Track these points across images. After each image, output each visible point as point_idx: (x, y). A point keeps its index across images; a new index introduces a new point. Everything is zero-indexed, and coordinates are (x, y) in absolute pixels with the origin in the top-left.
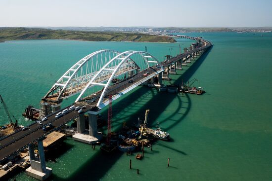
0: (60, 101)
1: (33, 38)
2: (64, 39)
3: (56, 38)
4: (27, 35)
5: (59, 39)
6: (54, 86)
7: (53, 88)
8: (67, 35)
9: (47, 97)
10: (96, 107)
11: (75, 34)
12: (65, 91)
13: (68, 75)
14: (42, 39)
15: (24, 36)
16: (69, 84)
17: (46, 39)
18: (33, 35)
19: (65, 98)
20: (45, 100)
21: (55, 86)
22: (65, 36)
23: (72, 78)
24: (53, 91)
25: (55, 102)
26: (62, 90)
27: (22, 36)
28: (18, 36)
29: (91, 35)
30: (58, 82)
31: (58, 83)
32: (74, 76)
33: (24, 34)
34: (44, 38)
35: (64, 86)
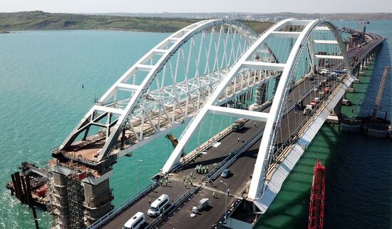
0: (109, 162)
1: (56, 28)
2: (107, 28)
3: (92, 28)
4: (46, 21)
5: (97, 29)
6: (91, 112)
7: (87, 121)
8: (110, 22)
9: (69, 147)
10: (244, 201)
11: (124, 21)
12: (123, 129)
13: (129, 81)
14: (69, 29)
15: (41, 23)
16: (135, 107)
17: (76, 29)
18: (56, 22)
19: (125, 152)
20: (61, 158)
21: (95, 113)
22: (107, 23)
23: (144, 91)
24: (86, 127)
25: (91, 167)
26: (116, 127)
27: (37, 24)
28: (32, 24)
29: (152, 22)
30: (102, 99)
31: (103, 105)
32: (149, 83)
33: (41, 21)
34: (73, 26)
35: (121, 114)
